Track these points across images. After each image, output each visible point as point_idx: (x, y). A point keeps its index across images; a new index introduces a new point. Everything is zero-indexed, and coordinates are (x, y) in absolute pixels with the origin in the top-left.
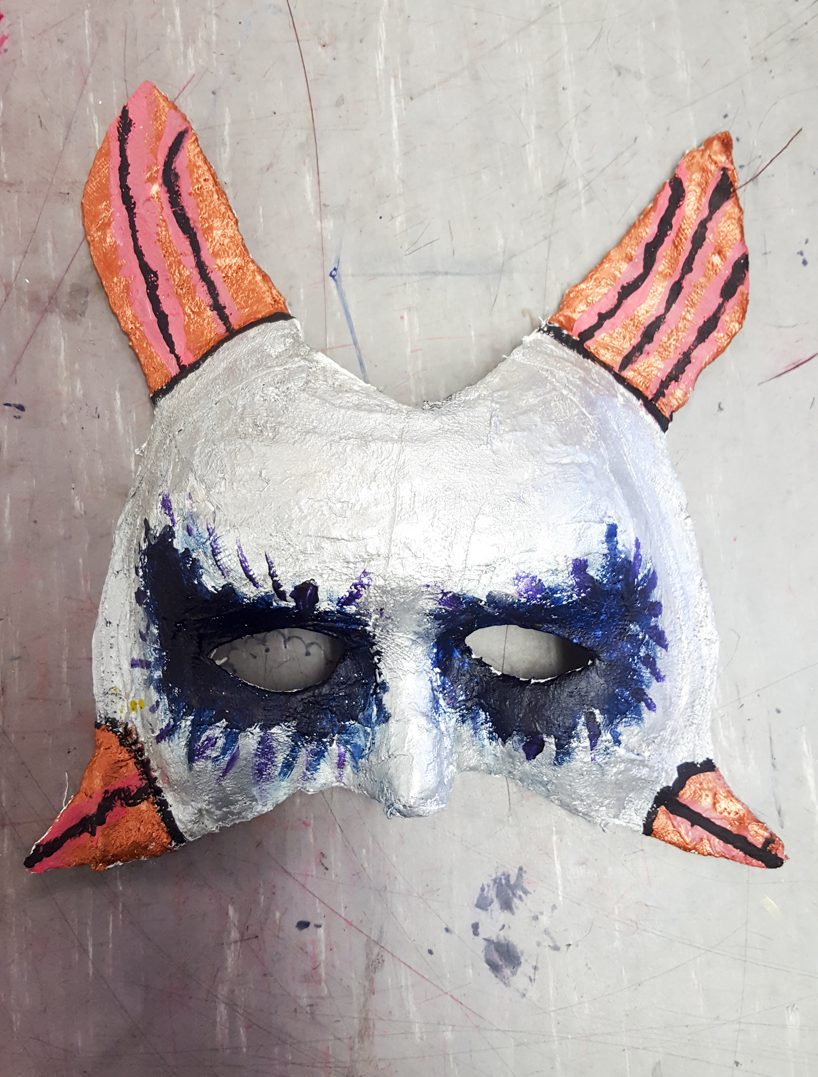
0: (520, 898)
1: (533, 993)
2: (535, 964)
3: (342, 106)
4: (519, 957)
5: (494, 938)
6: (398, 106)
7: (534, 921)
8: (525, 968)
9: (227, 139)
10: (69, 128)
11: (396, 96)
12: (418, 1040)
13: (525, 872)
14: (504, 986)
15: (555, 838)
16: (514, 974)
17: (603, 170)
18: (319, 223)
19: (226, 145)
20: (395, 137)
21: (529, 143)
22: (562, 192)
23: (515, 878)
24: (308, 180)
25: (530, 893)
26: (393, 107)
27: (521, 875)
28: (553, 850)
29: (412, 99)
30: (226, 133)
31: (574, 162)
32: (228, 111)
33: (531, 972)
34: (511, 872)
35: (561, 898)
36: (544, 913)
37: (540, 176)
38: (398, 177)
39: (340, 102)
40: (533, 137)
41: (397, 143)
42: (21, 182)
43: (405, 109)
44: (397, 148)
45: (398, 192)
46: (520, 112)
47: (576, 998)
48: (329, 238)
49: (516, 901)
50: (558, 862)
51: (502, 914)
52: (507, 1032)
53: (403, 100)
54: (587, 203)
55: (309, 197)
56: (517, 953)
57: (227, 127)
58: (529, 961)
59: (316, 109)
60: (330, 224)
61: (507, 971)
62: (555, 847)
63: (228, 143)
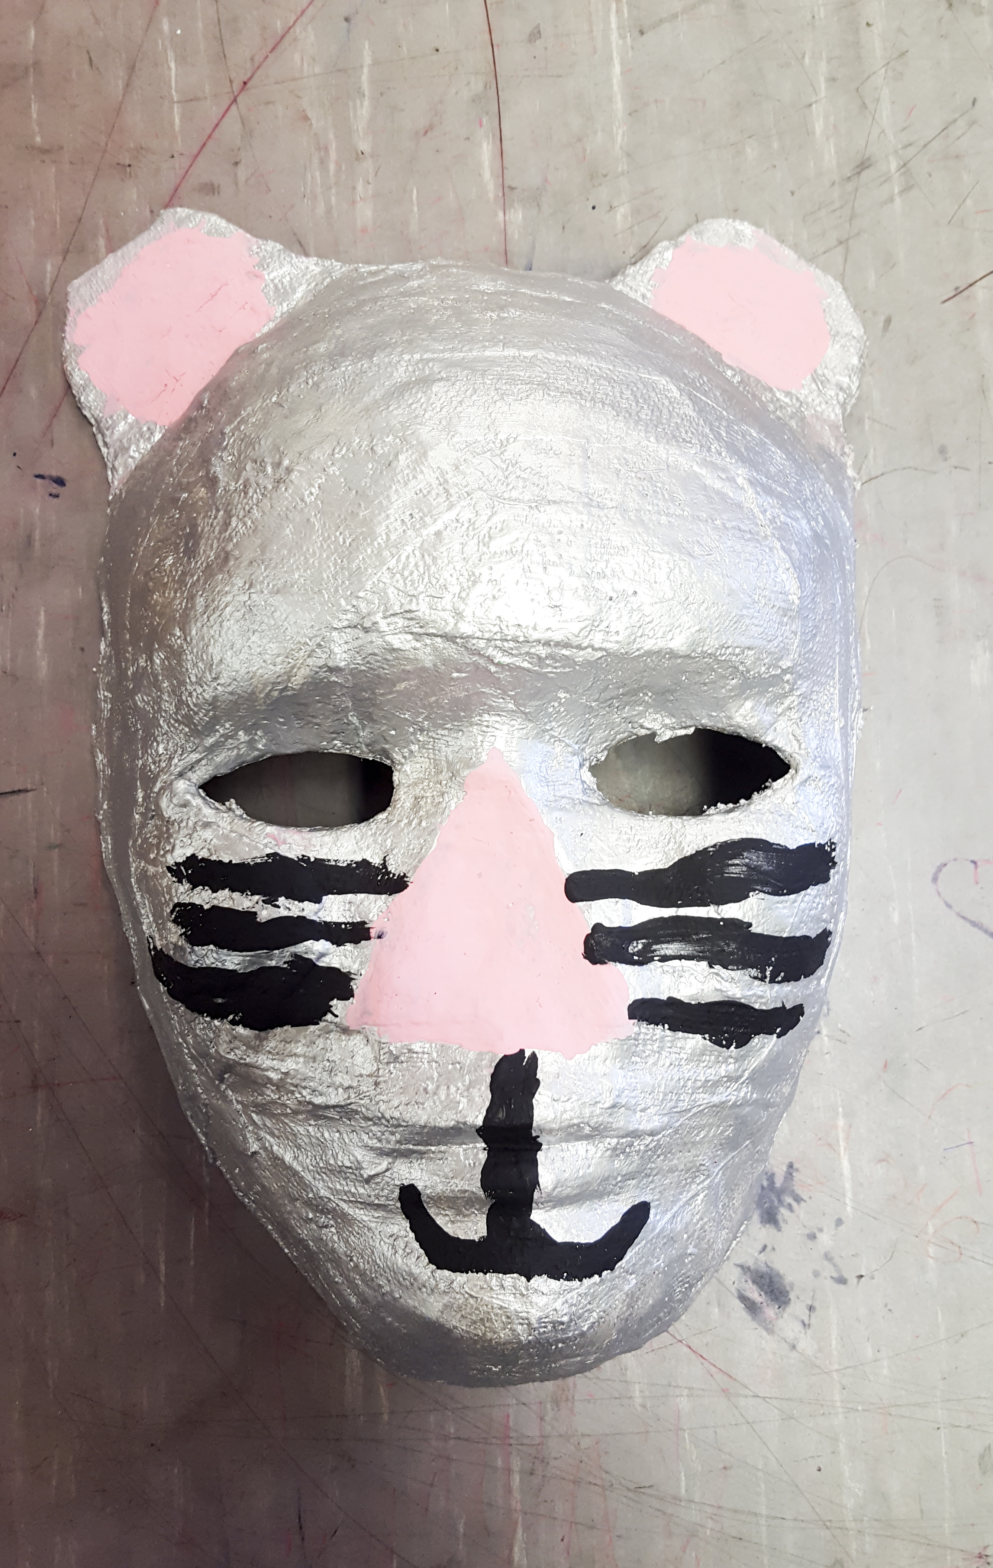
0: (790, 1207)
1: (806, 1344)
2: (810, 1303)
3: (537, 42)
4: (787, 1292)
5: (750, 1263)
6: (621, 42)
7: (809, 1241)
8: (797, 1308)
9: (366, 86)
10: (132, 68)
11: (618, 28)
12: (639, 1408)
13: (797, 1170)
14: (765, 1333)
15: (841, 1122)
16: (778, 1316)
17: (925, 146)
18: (501, 214)
19: (364, 95)
20: (616, 88)
21: (816, 102)
22: (865, 174)
23: (782, 1179)
24: (486, 151)
25: (805, 1201)
26: (614, 45)
27: (791, 1174)
28: (838, 1140)
29: (642, 33)
30: (365, 78)
31: (883, 131)
32: (367, 47)
33: (804, 1314)
34: (775, 1170)
35: (849, 1209)
36: (825, 1230)
37: (833, 151)
38: (621, 148)
39: (535, 35)
40: (823, 94)
41: (619, 97)
42: (62, 148)
43: (632, 48)
44: (619, 105)
45: (620, 169)
46: (803, 57)
47: (869, 1353)
48: (516, 236)
49: (783, 1211)
50: (846, 1157)
51: (763, 1229)
52: (768, 1400)
53: (628, 35)
54: (901, 192)
55: (487, 175)
56: (785, 1287)
57: (366, 70)
58: (802, 1298)
59: (498, 46)
60: (517, 216)
61: (770, 1311)
62: (841, 1136)
63: (366, 93)
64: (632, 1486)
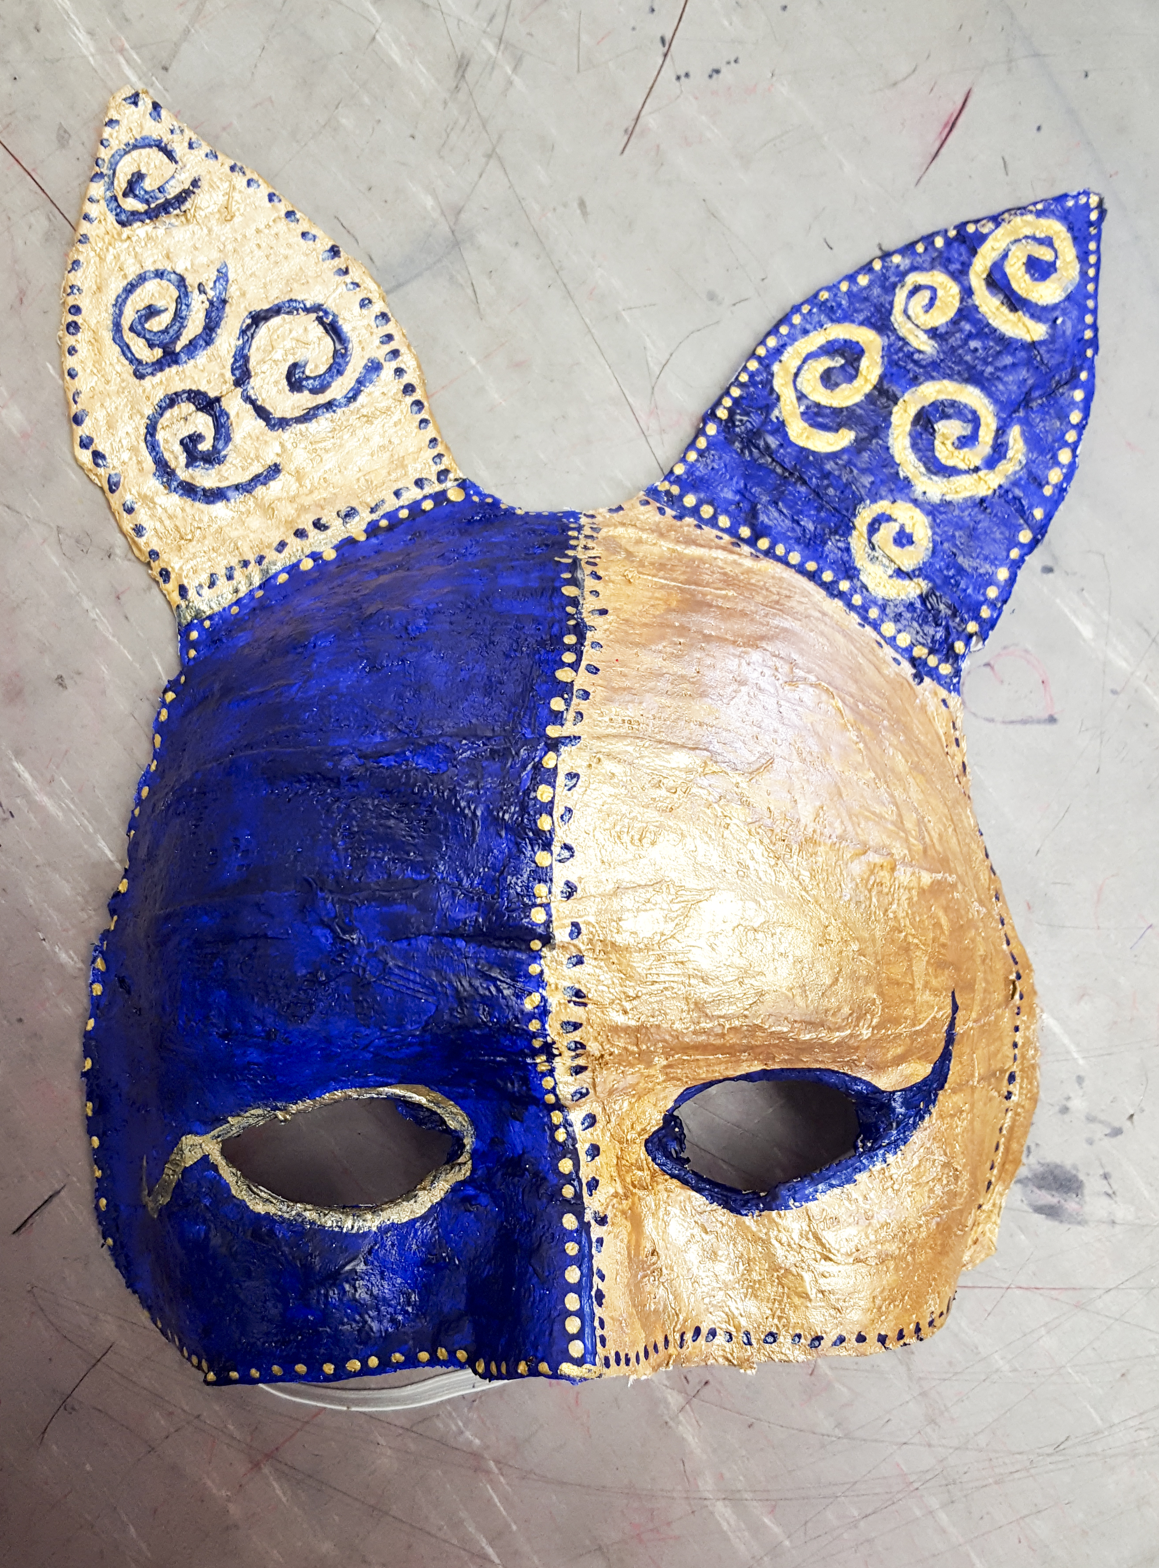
1: (1122, 1212)
2: (1101, 1172)
3: (70, 142)
4: (1075, 1176)
7: (1064, 1116)
8: (1092, 1184)
12: (1010, 1375)
14: (1080, 1228)
16: (1081, 1202)
17: (506, 11)
21: (377, 31)
22: (470, 74)
29: (166, 69)
31: (459, 20)
33: (1103, 1186)
35: (1081, 1062)
36: (1071, 1095)
37: (424, 70)
40: (378, 19)
52: (1121, 1287)
53: (154, 79)
56: (1069, 1173)
58: (1091, 1173)
59: (34, 169)
61: (1071, 1205)
64: (1050, 1450)
